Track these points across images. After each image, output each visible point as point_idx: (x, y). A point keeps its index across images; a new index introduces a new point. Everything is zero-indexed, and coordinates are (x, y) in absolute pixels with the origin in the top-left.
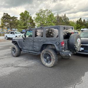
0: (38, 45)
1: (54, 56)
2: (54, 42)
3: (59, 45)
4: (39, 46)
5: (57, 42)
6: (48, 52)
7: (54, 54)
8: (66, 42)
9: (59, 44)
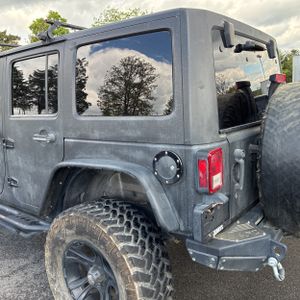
0: (32, 169)
1: (138, 277)
2: (139, 155)
3: (176, 180)
4: (36, 179)
5: (161, 155)
6: (92, 235)
7: (136, 263)
8: (239, 151)
9: (181, 170)
